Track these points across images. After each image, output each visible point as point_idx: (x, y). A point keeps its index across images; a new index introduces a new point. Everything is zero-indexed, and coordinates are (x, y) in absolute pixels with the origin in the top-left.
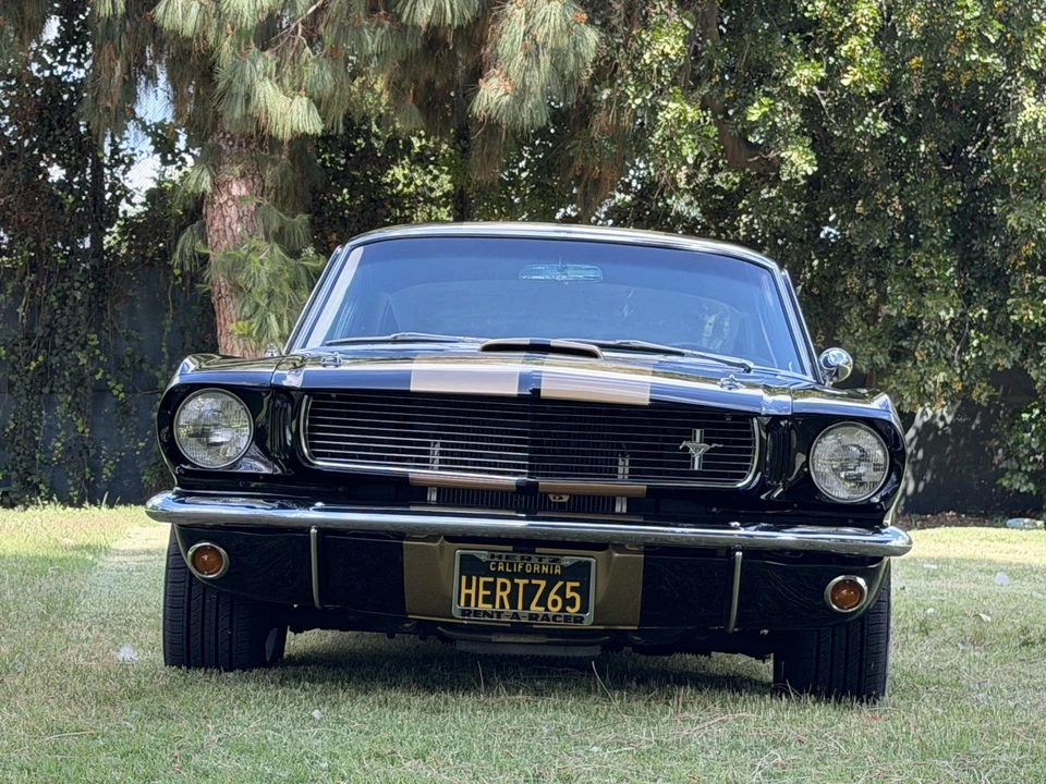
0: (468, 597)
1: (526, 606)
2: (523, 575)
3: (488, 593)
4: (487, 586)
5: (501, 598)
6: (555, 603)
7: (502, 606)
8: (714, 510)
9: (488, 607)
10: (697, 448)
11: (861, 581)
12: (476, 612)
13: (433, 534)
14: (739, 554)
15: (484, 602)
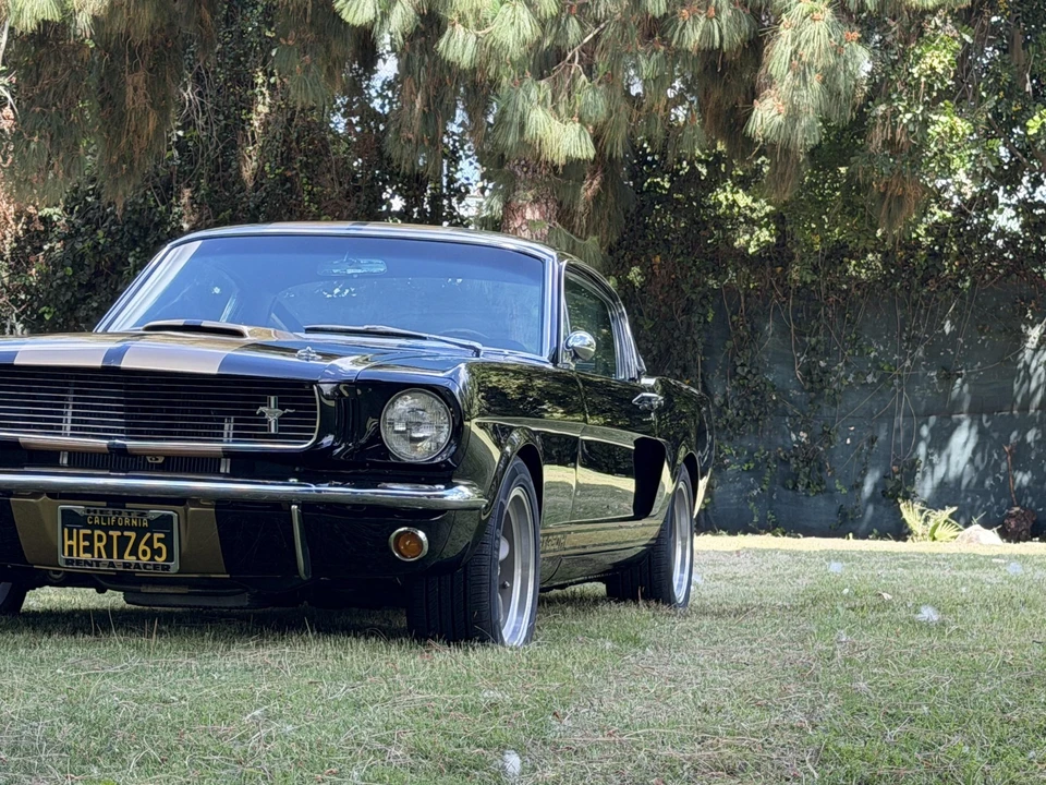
0: (71, 547)
1: (121, 556)
2: (115, 527)
3: (87, 543)
4: (86, 537)
5: (99, 548)
6: (144, 553)
7: (100, 556)
8: (297, 469)
9: (87, 556)
10: (271, 413)
11: (421, 535)
12: (77, 560)
13: (37, 491)
14: (294, 507)
15: (85, 552)
